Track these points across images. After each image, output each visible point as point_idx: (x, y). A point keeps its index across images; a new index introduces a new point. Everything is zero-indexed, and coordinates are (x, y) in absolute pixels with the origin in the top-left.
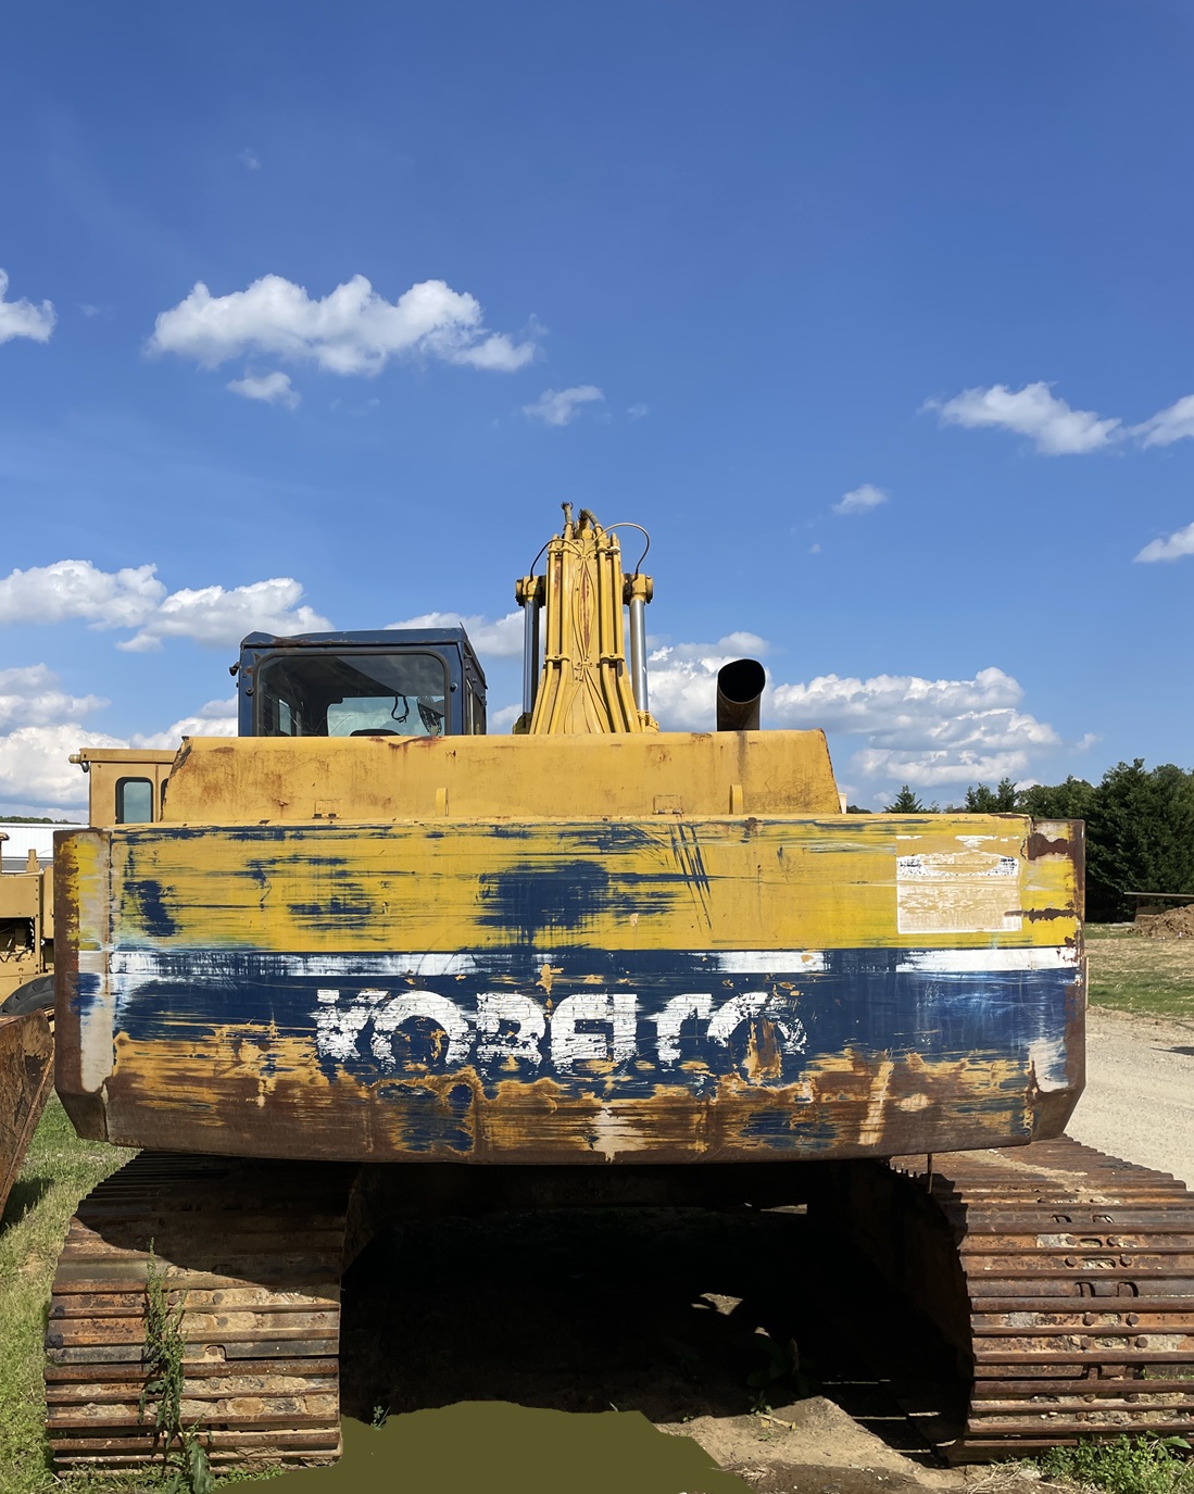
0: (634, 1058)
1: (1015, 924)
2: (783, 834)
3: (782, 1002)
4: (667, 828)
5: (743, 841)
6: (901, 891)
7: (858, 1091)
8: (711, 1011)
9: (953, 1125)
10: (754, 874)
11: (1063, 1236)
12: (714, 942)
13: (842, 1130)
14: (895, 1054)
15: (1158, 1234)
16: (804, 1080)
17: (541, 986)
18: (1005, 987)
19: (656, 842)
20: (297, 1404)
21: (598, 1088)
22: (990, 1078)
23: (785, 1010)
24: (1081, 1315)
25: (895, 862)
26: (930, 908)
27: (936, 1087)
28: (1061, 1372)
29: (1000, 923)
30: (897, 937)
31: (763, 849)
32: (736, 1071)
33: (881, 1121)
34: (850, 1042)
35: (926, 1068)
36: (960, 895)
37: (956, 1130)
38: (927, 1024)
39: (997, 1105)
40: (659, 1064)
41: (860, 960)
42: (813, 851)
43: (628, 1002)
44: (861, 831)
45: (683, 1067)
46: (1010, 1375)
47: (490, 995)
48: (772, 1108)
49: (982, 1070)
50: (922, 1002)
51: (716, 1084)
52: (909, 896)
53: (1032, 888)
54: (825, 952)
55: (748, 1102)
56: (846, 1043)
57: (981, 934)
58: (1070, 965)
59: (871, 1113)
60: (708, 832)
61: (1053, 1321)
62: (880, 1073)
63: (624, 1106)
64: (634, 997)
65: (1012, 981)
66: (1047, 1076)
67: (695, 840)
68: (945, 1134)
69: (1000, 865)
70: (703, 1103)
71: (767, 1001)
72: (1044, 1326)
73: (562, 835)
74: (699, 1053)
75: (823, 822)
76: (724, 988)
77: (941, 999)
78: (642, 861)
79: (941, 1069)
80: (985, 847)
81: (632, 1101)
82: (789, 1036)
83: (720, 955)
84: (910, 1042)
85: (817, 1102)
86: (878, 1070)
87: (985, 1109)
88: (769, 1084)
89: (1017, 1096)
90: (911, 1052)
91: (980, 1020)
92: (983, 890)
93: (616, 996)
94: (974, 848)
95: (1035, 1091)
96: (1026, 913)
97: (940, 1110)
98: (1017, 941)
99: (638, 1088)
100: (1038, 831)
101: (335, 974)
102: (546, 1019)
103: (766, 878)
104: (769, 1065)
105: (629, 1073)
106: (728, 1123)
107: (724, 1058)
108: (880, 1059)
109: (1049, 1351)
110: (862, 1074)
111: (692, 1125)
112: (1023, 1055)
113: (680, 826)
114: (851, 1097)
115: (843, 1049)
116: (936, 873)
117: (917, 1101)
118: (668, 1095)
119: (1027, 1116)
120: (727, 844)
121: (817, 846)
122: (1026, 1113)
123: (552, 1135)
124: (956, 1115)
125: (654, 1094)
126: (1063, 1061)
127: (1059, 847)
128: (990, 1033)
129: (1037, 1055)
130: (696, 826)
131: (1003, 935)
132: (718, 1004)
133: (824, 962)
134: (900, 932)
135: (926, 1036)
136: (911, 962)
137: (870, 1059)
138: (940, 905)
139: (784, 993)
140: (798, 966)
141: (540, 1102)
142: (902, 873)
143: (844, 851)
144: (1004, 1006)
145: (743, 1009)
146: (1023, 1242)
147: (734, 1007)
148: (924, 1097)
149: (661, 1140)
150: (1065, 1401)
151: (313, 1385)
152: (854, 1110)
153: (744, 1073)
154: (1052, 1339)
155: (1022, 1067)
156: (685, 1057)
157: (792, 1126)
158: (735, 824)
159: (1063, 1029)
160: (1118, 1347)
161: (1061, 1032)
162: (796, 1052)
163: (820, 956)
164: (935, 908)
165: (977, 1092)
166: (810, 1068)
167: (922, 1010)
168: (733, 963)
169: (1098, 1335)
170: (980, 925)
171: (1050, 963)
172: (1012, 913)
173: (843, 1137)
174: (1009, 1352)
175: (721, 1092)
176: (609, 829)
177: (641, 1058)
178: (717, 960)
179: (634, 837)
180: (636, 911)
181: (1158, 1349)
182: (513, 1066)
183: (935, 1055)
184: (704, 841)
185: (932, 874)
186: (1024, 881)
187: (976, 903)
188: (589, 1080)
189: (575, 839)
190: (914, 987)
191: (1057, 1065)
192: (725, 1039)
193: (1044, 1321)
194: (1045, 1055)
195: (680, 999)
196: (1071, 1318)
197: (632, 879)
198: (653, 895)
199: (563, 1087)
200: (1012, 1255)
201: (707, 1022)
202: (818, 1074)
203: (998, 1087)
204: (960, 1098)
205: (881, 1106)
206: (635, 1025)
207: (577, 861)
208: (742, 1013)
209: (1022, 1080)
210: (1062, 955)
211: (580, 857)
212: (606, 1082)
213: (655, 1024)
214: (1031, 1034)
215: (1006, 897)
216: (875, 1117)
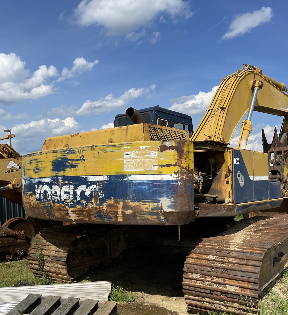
0: (73, 199)
1: (156, 168)
2: (99, 149)
3: (99, 187)
4: (78, 149)
5: (91, 151)
6: (125, 161)
7: (115, 208)
8: (86, 189)
9: (141, 218)
10: (93, 158)
11: (215, 256)
12: (86, 174)
13: (114, 217)
14: (123, 200)
15: (242, 259)
16: (104, 205)
17: (60, 184)
18: (153, 184)
19: (76, 152)
20: (60, 270)
21: (68, 205)
22: (148, 207)
23: (100, 189)
24: (211, 277)
25: (123, 154)
26: (132, 165)
27: (134, 208)
28: (204, 291)
29: (151, 168)
30: (124, 172)
31: (95, 152)
32: (91, 202)
33: (122, 216)
34: (113, 197)
35: (131, 203)
36: (140, 161)
37: (142, 219)
38: (131, 193)
39: (152, 214)
40: (77, 201)
41: (115, 178)
42: (105, 152)
43: (72, 187)
44: (115, 147)
45: (81, 201)
46: (191, 289)
47: (53, 186)
48: (98, 211)
49: (146, 205)
50: (130, 187)
51: (87, 205)
52: (127, 162)
53: (162, 159)
54: (108, 176)
55: (93, 210)
56: (112, 197)
57: (146, 171)
58: (176, 179)
59: (119, 214)
60: (85, 149)
61: (204, 277)
62: (120, 204)
63: (72, 209)
64: (73, 186)
65: (155, 183)
66: (167, 207)
67: (82, 151)
68: (139, 220)
69: (152, 154)
70: (85, 210)
71: (96, 187)
72: (201, 278)
73: (62, 152)
74: (84, 199)
75: (107, 145)
76: (88, 184)
77: (135, 187)
78: (74, 156)
79: (135, 204)
80: (147, 149)
81: (73, 208)
82: (100, 195)
83: (87, 177)
84: (127, 197)
85: (107, 211)
86: (119, 203)
87: (149, 215)
88: (97, 206)
89: (157, 212)
90: (127, 200)
91: (145, 193)
92: (146, 160)
93: (70, 186)
94: (144, 149)
95: (162, 211)
96: (160, 165)
97: (136, 214)
98: (156, 173)
99: (74, 206)
100: (164, 144)
101: (37, 182)
102: (60, 191)
103: (96, 159)
104: (97, 201)
105: (73, 203)
106: (91, 214)
107: (88, 199)
108: (120, 201)
109: (201, 285)
110: (116, 204)
111: (84, 214)
112: (159, 202)
113: (80, 148)
114: (114, 210)
115: (111, 198)
116: (134, 156)
117: (129, 211)
118: (79, 207)
119: (162, 217)
120: (88, 152)
121: (106, 151)
122: (161, 217)
123: (64, 215)
124: (140, 215)
125: (77, 207)
126: (174, 204)
127: (172, 148)
128: (148, 196)
129: (163, 202)
130: (83, 148)
131: (152, 171)
132: (87, 188)
133: (107, 178)
134: (124, 171)
135: (131, 196)
136: (127, 178)
137: (118, 201)
138: (135, 164)
139: (99, 185)
140: (102, 179)
141: (60, 208)
142: (125, 156)
143: (112, 152)
144: (152, 189)
145: (92, 189)
146: (204, 257)
147: (90, 188)
148: (131, 211)
149: (80, 217)
150: (207, 299)
151: (63, 267)
152: (115, 213)
153: (92, 203)
154: (203, 282)
155: (158, 205)
156: (81, 199)
157: (103, 216)
158: (90, 147)
159: (173, 196)
160: (221, 287)
161: (172, 197)
162: (102, 199)
163: (106, 177)
164: (133, 165)
165: (145, 210)
166: (105, 202)
167: (130, 190)
168: (90, 178)
169: (215, 283)
170: (146, 169)
171: (168, 178)
172: (155, 166)
173: (114, 219)
174: (191, 283)
175: (88, 207)
176: (69, 150)
177: (74, 199)
178: (87, 178)
179: (72, 151)
180: (73, 167)
181: (230, 290)
182: (56, 201)
183: (133, 200)
184: (84, 151)
185: (133, 156)
186: (159, 157)
187: (145, 163)
188: (67, 204)
189: (64, 152)
190: (128, 184)
191: (171, 205)
192: (88, 195)
193: (201, 277)
194: (166, 202)
195: (80, 187)
196: (208, 277)
197: (72, 160)
198: (76, 164)
199: (63, 205)
200: (199, 259)
201: (85, 192)
202: (106, 204)
203: (151, 209)
204: (140, 211)
205: (121, 212)
206: (73, 192)
207: (64, 157)
208: (91, 190)
209: (158, 208)
210: (172, 176)
211: (64, 156)
212: (69, 204)
213: (76, 192)
214: (161, 196)
215: (153, 162)
216: (120, 215)
